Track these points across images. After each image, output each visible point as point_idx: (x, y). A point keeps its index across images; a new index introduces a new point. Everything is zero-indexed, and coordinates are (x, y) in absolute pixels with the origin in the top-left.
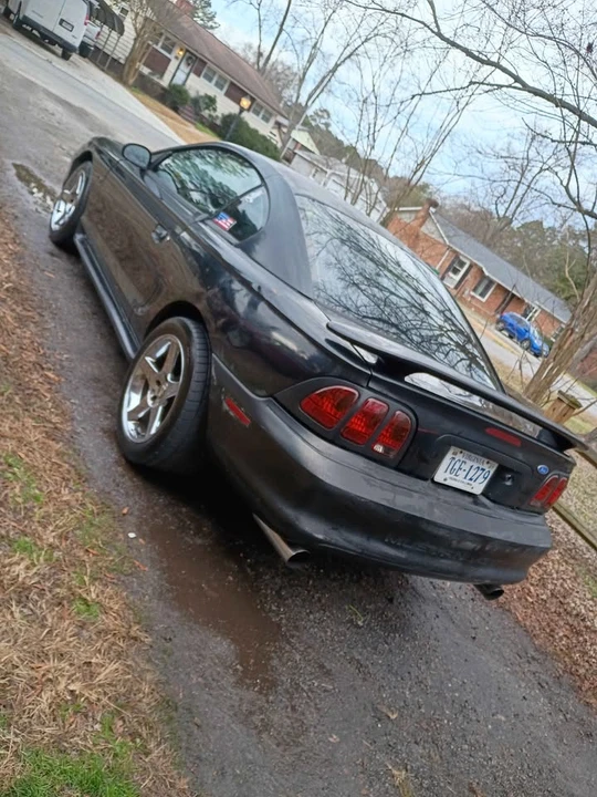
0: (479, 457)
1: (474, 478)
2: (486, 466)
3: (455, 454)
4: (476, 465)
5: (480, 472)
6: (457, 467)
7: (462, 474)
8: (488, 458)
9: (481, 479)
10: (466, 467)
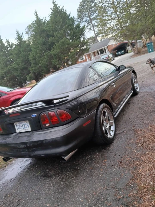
0: (22, 122)
1: (25, 127)
2: (25, 123)
3: (16, 124)
4: (23, 124)
5: (25, 125)
6: (19, 127)
7: (22, 128)
8: (24, 121)
9: (27, 127)
10: (21, 125)
